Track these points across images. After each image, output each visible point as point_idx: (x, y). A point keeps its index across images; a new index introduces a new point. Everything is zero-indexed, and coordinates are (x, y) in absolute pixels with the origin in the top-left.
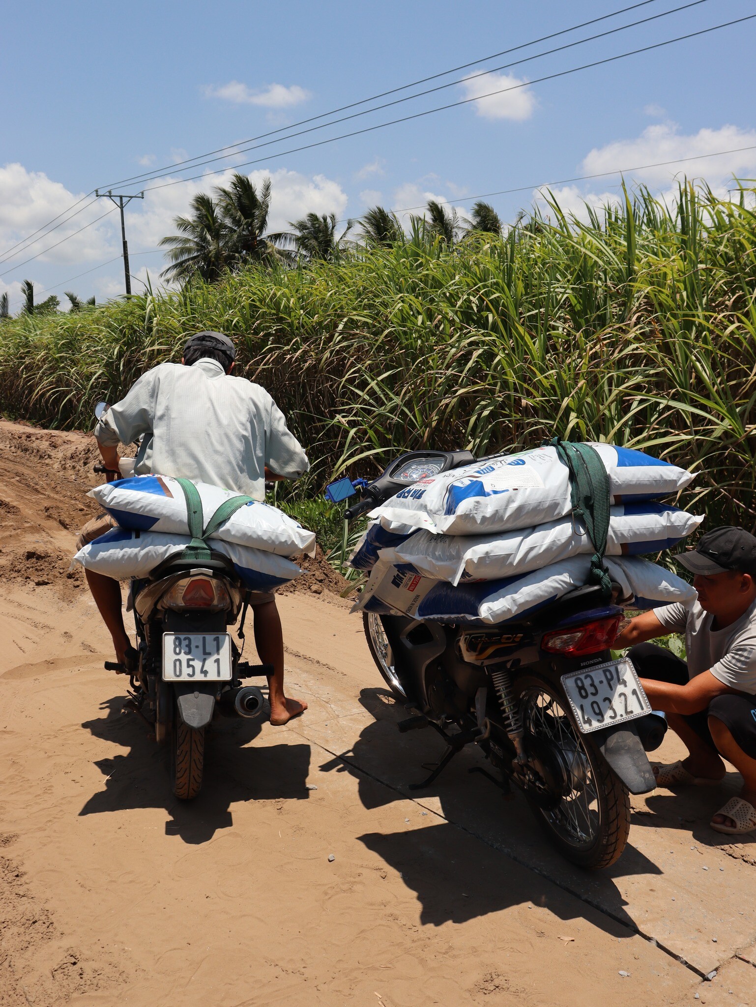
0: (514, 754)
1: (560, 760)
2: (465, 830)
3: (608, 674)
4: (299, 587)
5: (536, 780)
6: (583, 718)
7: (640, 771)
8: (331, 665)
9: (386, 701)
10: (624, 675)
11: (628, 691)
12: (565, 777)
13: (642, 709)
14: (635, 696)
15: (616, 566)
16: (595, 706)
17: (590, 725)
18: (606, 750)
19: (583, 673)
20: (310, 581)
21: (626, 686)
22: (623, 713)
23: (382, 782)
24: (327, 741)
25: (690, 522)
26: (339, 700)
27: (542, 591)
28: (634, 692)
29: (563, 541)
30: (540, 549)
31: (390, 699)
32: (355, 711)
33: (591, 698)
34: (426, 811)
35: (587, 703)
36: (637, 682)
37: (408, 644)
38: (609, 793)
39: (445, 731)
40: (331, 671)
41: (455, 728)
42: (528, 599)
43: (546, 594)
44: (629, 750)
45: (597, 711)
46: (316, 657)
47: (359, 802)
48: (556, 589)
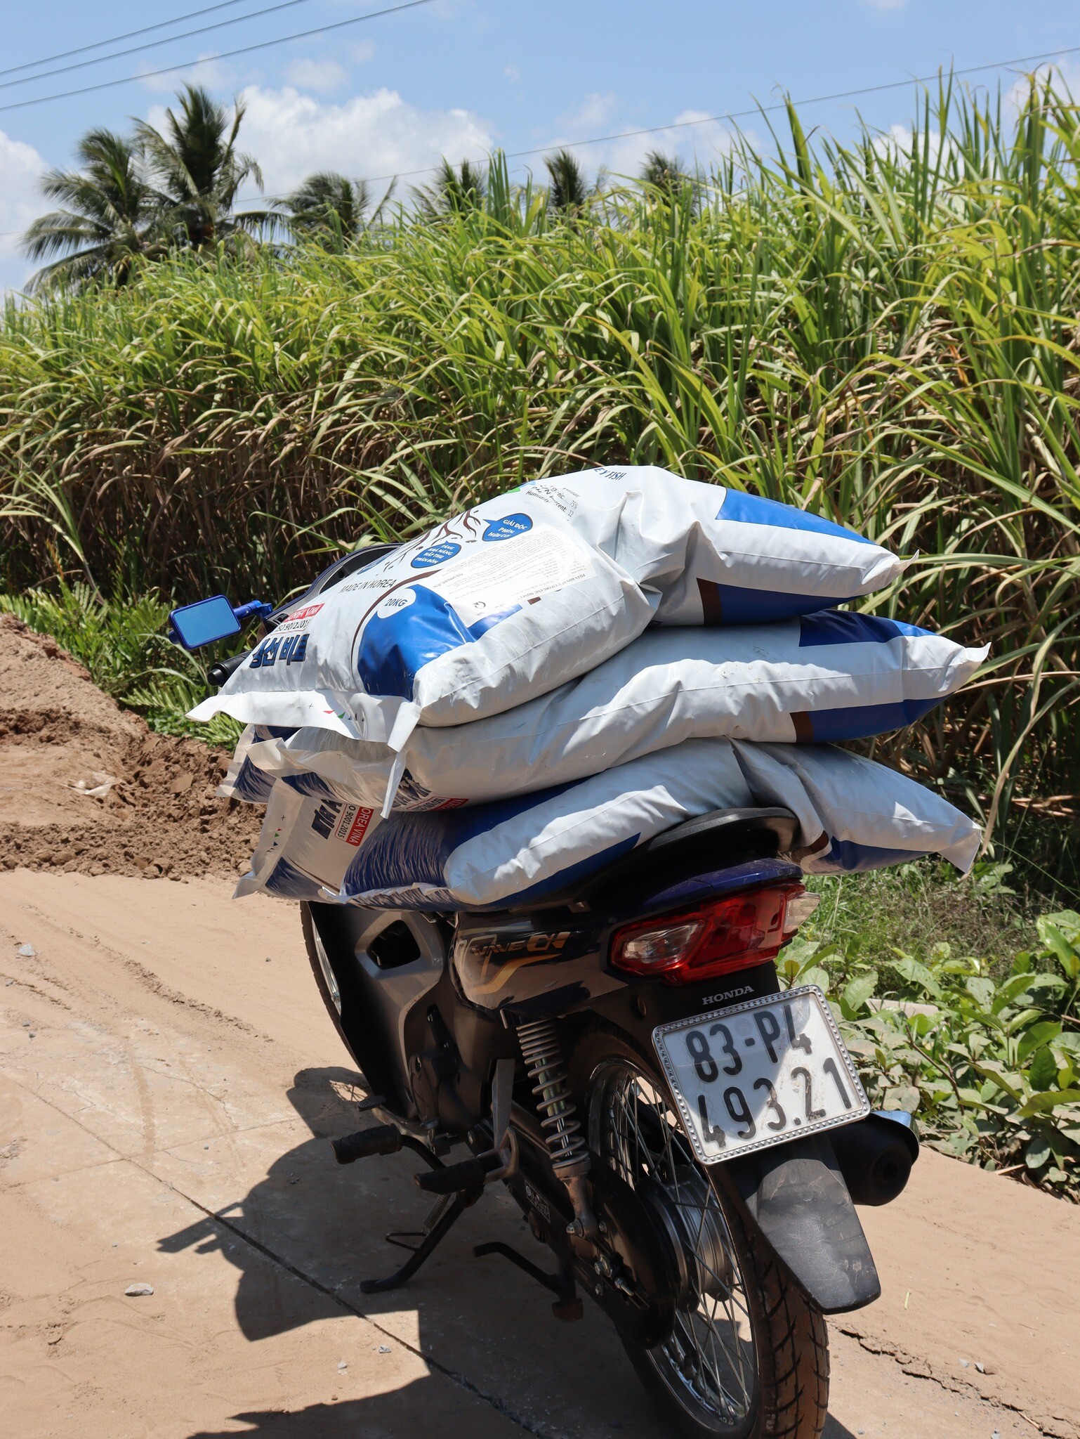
0: (570, 1215)
1: (671, 1229)
2: (470, 1386)
3: (766, 1023)
4: (215, 864)
5: (615, 1276)
6: (705, 1128)
7: (840, 1256)
8: (245, 1019)
9: (348, 1096)
10: (803, 1025)
11: (814, 1064)
12: (683, 1269)
13: (848, 1105)
14: (830, 1076)
15: (785, 770)
16: (734, 1098)
17: (722, 1144)
18: (761, 1204)
19: (708, 1021)
20: (239, 852)
21: (808, 1051)
22: (801, 1115)
23: (303, 1277)
24: (200, 1183)
25: (956, 662)
26: (246, 1094)
27: (602, 826)
28: (829, 1066)
29: (650, 707)
30: (593, 725)
31: (357, 1090)
32: (277, 1116)
33: (724, 1081)
34: (389, 1343)
35: (714, 1093)
36: (835, 1041)
37: (371, 968)
38: (774, 1310)
39: (441, 1158)
40: (243, 1033)
41: (459, 1154)
42: (567, 844)
43: (612, 834)
44: (816, 1204)
45: (739, 1111)
46: (214, 1003)
47: (233, 1324)
48: (635, 820)
